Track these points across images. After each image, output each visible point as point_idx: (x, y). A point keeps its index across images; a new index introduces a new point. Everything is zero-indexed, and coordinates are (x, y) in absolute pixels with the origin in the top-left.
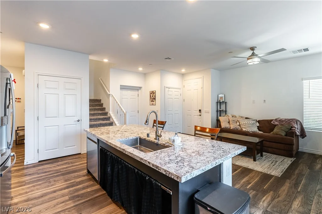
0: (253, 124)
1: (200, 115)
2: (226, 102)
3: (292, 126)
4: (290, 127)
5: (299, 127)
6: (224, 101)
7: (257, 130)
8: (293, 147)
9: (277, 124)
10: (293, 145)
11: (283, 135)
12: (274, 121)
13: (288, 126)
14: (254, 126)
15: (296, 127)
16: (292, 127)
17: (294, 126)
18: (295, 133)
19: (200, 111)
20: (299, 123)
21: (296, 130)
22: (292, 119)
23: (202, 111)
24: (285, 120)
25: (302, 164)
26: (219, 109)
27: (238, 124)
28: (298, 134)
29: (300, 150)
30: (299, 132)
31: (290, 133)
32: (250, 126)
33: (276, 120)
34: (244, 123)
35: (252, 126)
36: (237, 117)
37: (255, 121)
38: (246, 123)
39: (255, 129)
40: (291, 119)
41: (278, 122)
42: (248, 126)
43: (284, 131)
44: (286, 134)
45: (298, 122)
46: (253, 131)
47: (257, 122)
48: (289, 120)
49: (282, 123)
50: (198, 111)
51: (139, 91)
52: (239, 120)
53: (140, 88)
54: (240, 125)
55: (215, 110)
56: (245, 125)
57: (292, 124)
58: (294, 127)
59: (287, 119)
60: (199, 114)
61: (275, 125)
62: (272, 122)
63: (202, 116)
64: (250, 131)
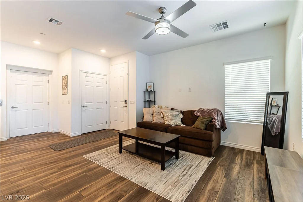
0: (177, 116)
1: (126, 107)
2: (154, 92)
3: (213, 117)
4: (210, 119)
5: (220, 118)
6: (152, 89)
7: (180, 123)
8: (212, 144)
9: (199, 115)
10: (212, 141)
11: (203, 129)
12: (197, 112)
13: (209, 117)
14: (177, 118)
15: (216, 118)
16: (212, 119)
17: (215, 117)
18: (215, 125)
19: (126, 101)
20: (219, 114)
21: (216, 122)
22: (214, 109)
23: (127, 101)
24: (207, 111)
25: (219, 167)
26: (147, 99)
27: (162, 116)
28: (218, 126)
29: (222, 144)
30: (219, 125)
31: (210, 126)
32: (173, 118)
33: (199, 110)
34: (168, 115)
35: (175, 118)
36: (163, 108)
37: (179, 112)
38: (170, 114)
39: (178, 122)
40: (212, 109)
41: (200, 113)
42: (171, 118)
43: (204, 123)
44: (206, 127)
45: (219, 112)
46: (176, 124)
47: (181, 113)
48: (211, 110)
49: (204, 114)
50: (124, 102)
51: (50, 76)
52: (163, 111)
53: (51, 72)
54: (163, 118)
55: (143, 100)
56: (168, 117)
57: (213, 114)
58: (215, 119)
59: (209, 109)
60: (125, 105)
61: (198, 117)
62: (195, 113)
63: (127, 107)
64: (173, 125)
